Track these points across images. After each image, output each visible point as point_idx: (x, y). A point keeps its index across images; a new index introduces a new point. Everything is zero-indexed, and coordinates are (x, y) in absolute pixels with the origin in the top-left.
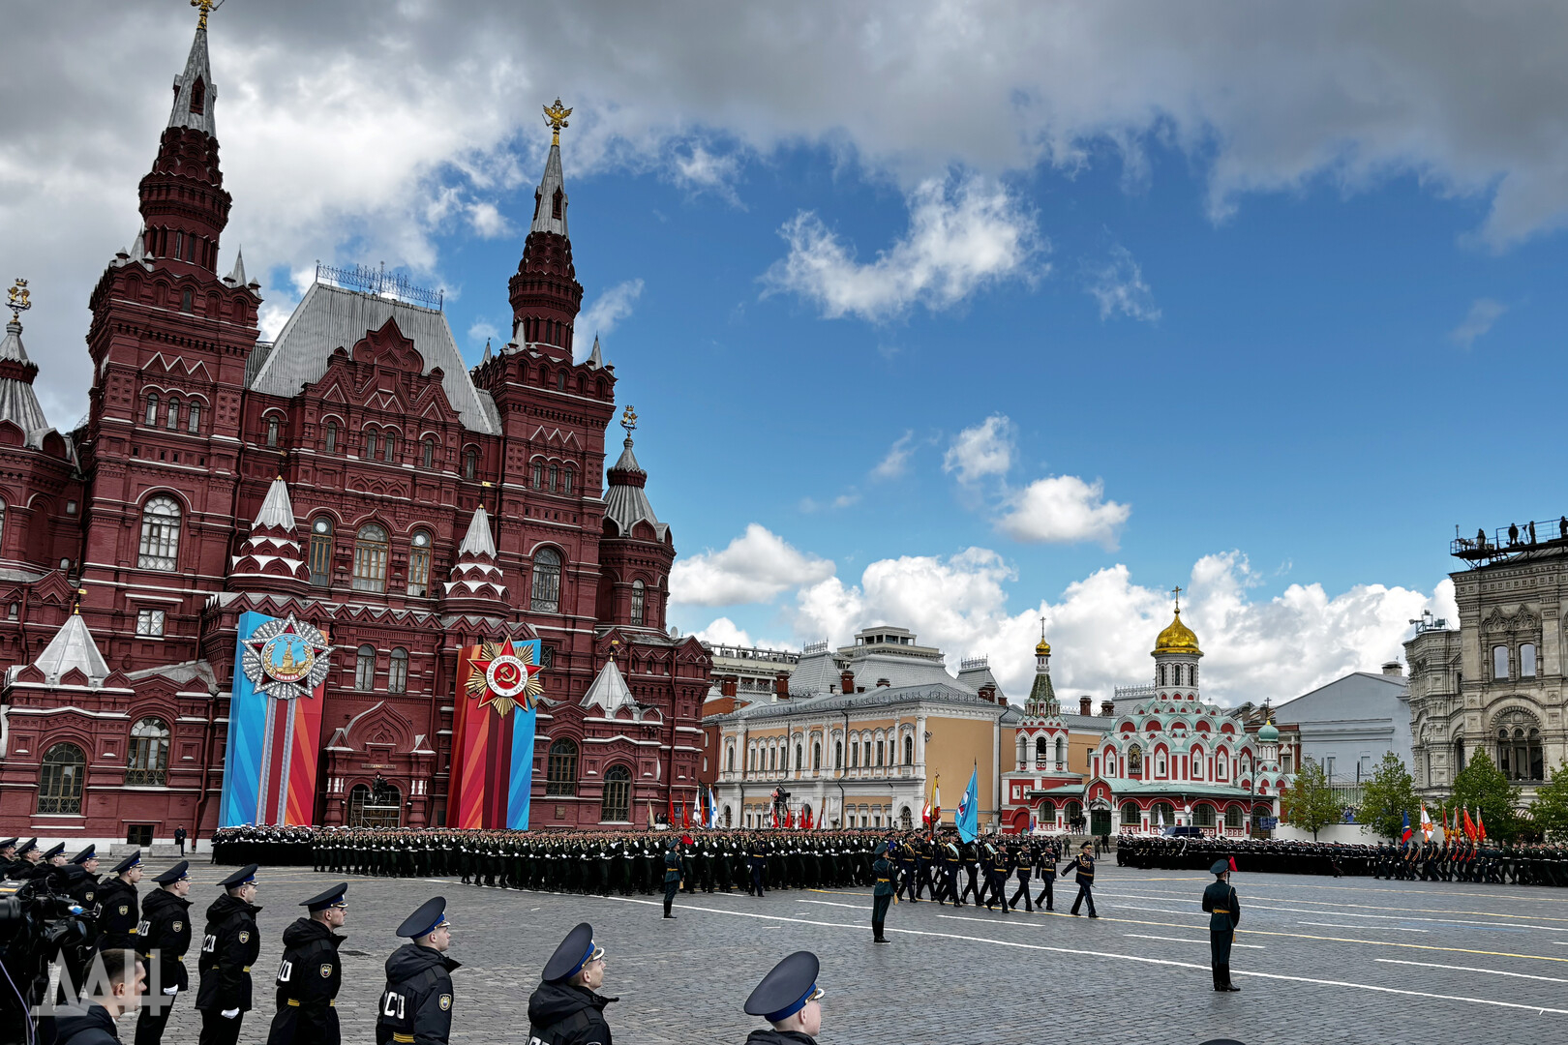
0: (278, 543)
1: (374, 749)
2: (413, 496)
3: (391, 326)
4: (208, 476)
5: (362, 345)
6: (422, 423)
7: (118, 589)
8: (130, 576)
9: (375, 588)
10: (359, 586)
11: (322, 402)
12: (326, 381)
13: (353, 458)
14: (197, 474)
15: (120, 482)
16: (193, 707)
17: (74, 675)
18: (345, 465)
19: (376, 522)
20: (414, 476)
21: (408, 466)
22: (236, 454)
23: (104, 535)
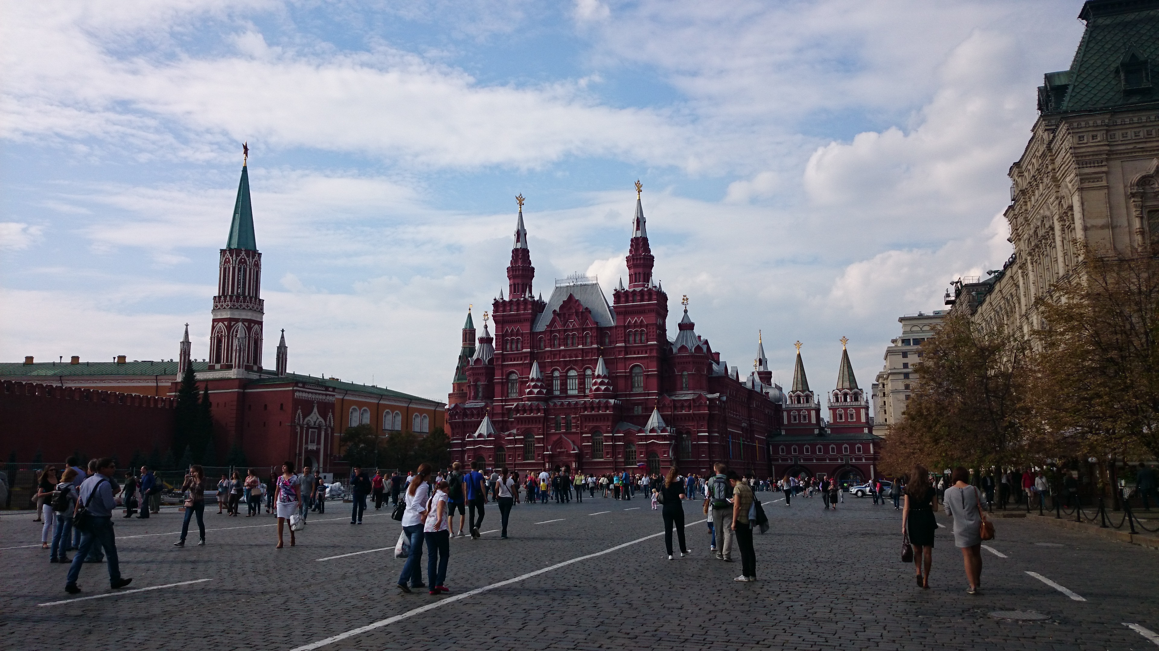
0: (533, 384)
1: (560, 452)
2: (582, 357)
3: (571, 297)
4: (522, 364)
5: (561, 307)
6: (584, 330)
7: (502, 405)
8: (506, 401)
9: (575, 392)
10: (570, 392)
11: (551, 331)
12: (553, 321)
13: (562, 348)
14: (520, 364)
15: (500, 371)
16: (510, 442)
17: (480, 435)
18: (560, 351)
19: (572, 369)
20: (582, 349)
21: (580, 346)
22: (529, 355)
23: (498, 389)
